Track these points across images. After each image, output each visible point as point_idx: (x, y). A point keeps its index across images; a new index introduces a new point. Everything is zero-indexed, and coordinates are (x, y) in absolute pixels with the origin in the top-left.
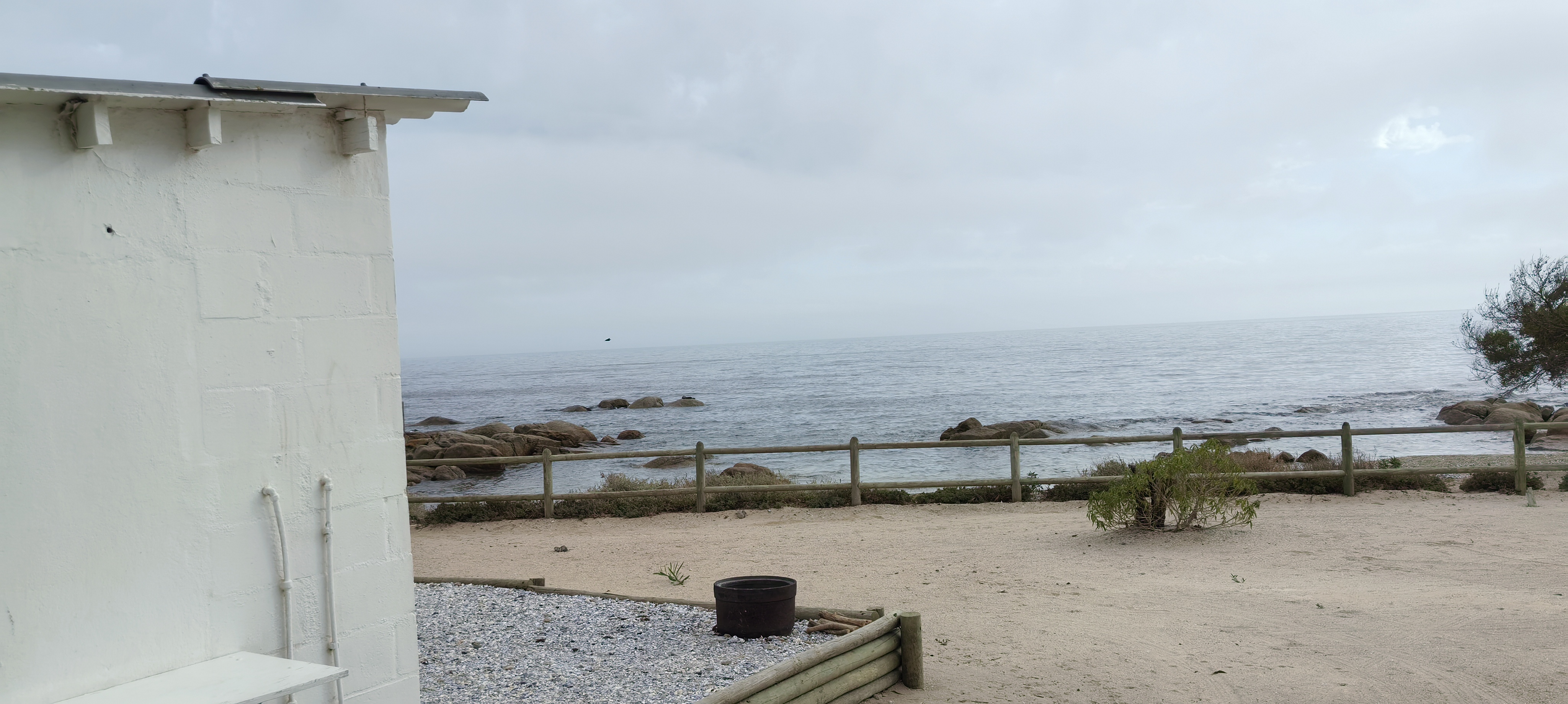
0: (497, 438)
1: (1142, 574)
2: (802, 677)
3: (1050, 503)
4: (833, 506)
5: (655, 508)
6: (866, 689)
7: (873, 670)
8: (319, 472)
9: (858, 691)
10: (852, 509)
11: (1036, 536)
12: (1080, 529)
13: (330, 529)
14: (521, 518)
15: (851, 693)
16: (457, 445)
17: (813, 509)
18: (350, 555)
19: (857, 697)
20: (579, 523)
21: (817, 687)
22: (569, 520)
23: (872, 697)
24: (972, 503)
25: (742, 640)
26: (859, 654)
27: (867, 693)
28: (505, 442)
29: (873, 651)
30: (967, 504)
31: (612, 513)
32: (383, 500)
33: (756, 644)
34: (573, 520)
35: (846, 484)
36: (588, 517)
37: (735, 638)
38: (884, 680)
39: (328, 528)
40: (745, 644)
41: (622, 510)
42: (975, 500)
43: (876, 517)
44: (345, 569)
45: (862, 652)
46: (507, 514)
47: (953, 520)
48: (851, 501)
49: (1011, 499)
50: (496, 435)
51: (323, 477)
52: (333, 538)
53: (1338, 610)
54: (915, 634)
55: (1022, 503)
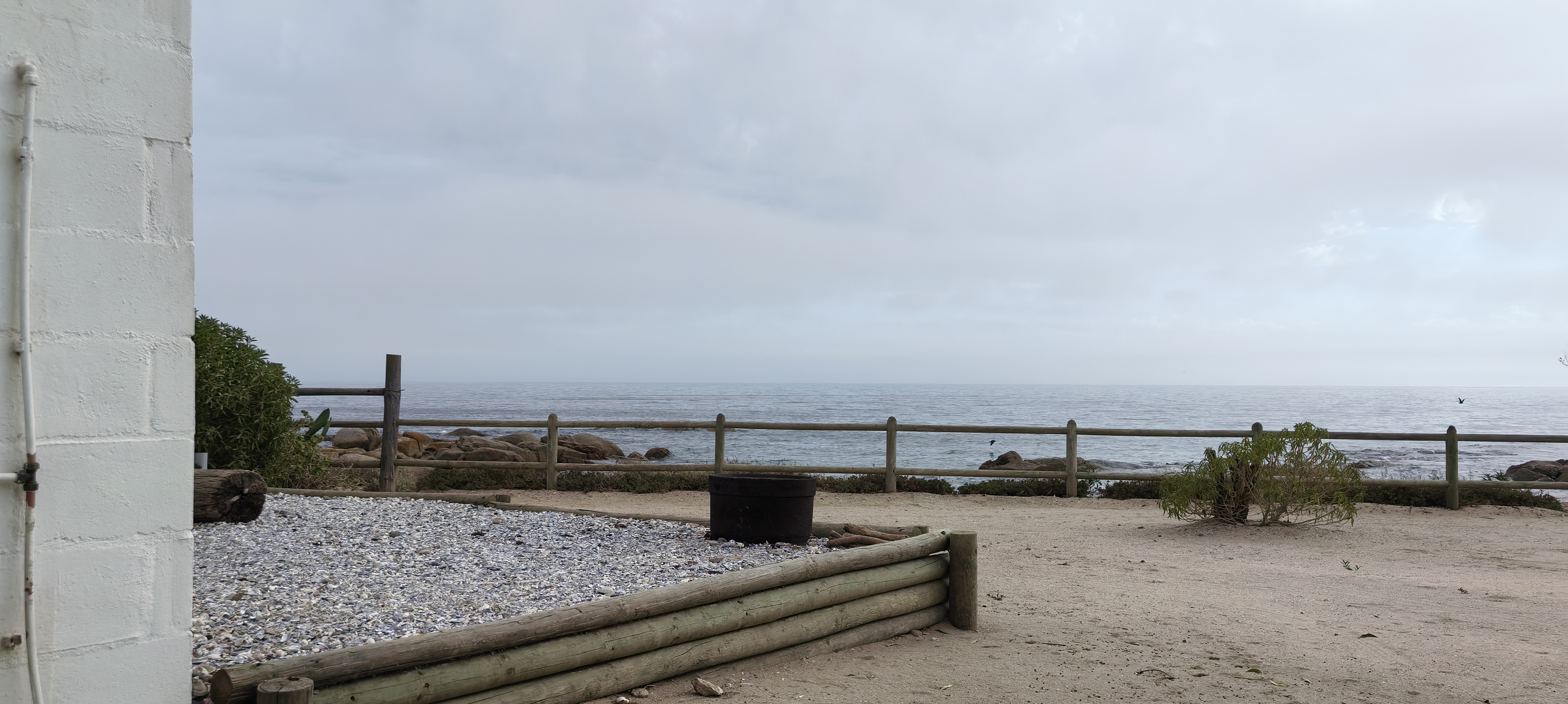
0: (522, 446)
1: (1230, 559)
2: (817, 584)
3: (1109, 501)
4: (865, 492)
5: (667, 484)
6: (902, 620)
7: (911, 598)
8: (16, 53)
9: (890, 622)
10: (886, 496)
11: (1096, 526)
12: (1146, 523)
13: (28, 149)
14: (519, 488)
15: (881, 623)
16: (479, 449)
17: (842, 494)
18: (70, 209)
19: (889, 628)
20: (583, 496)
21: (837, 605)
22: (572, 493)
23: (909, 633)
24: (1021, 496)
25: (741, 544)
26: (895, 572)
27: (902, 626)
28: (529, 451)
29: (913, 572)
30: (1015, 497)
31: (621, 488)
32: (144, 141)
33: (759, 550)
34: (577, 493)
35: (881, 468)
36: (594, 490)
37: (732, 542)
38: (925, 614)
39: (25, 148)
40: (744, 549)
41: (632, 485)
42: (1024, 493)
43: (912, 505)
44: (59, 230)
45: (899, 570)
46: (505, 484)
47: (1000, 510)
48: (885, 488)
49: (1065, 494)
50: (521, 443)
51: (24, 63)
52: (32, 166)
53: (1486, 596)
54: (969, 557)
55: (1077, 498)
